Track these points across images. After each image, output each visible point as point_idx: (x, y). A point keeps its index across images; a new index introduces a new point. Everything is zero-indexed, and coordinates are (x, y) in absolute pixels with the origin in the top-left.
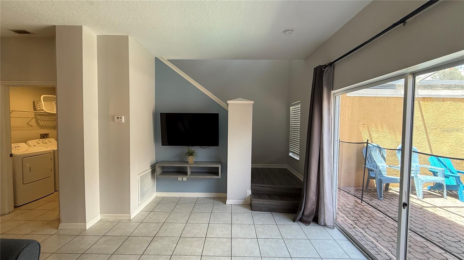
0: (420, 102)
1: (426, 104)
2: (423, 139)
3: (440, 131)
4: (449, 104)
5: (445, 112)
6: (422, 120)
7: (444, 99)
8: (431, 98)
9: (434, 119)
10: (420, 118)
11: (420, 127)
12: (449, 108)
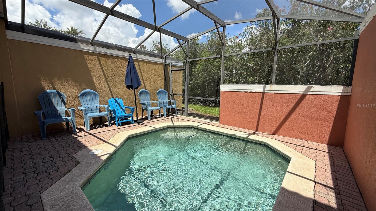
0: (99, 57)
1: (104, 59)
2: (105, 86)
3: (117, 80)
4: (121, 61)
5: (119, 67)
6: (102, 71)
7: (118, 57)
8: (108, 56)
9: (112, 71)
10: (100, 70)
11: (101, 77)
12: (122, 64)
